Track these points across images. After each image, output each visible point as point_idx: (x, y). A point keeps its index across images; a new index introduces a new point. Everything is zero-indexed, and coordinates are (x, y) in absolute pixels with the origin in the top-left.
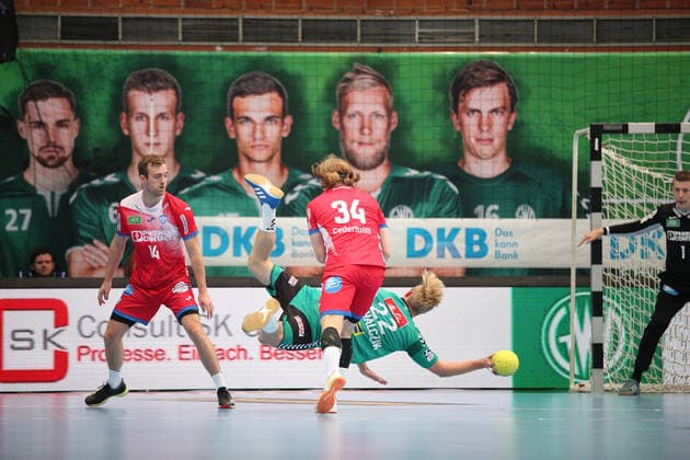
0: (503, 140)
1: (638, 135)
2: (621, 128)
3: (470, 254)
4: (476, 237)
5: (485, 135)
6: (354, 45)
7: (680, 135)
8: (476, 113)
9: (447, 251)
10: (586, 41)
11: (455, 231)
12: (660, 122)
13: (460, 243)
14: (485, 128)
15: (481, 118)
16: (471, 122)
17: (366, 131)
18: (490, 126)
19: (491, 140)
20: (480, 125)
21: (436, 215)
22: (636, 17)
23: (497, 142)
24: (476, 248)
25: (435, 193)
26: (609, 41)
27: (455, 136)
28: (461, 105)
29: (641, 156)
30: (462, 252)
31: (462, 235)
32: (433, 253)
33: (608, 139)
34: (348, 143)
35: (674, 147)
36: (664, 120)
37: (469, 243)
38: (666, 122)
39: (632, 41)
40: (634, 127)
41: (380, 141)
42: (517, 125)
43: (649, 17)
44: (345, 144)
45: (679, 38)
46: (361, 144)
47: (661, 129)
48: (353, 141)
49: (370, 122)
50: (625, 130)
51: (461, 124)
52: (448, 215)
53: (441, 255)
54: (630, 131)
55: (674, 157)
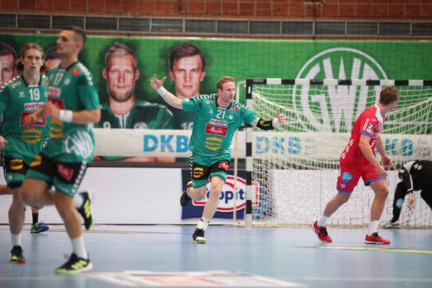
0: (198, 86)
1: (273, 86)
2: (263, 81)
3: (179, 150)
4: (182, 141)
5: (188, 84)
6: (115, 32)
7: (295, 86)
8: (183, 72)
9: (166, 149)
10: (244, 32)
11: (171, 137)
12: (284, 78)
13: (173, 144)
14: (188, 80)
15: (185, 74)
16: (180, 76)
17: (122, 80)
18: (191, 78)
19: (191, 87)
20: (185, 78)
21: (160, 127)
22: (272, 20)
23: (195, 88)
24: (183, 147)
25: (160, 115)
26: (257, 33)
27: (171, 84)
28: (174, 67)
29: (273, 97)
30: (175, 148)
31: (174, 139)
32: (158, 149)
33: (256, 87)
34: (111, 87)
35: (291, 92)
36: (286, 78)
37: (179, 144)
38: (287, 78)
39: (269, 33)
40: (270, 81)
41: (129, 86)
42: (206, 78)
43: (278, 20)
44: (109, 88)
45: (295, 32)
46: (118, 87)
47: (285, 82)
48: (114, 86)
49: (124, 75)
50: (265, 82)
51: (175, 77)
52: (167, 128)
53: (163, 150)
54: (268, 83)
55: (291, 98)
